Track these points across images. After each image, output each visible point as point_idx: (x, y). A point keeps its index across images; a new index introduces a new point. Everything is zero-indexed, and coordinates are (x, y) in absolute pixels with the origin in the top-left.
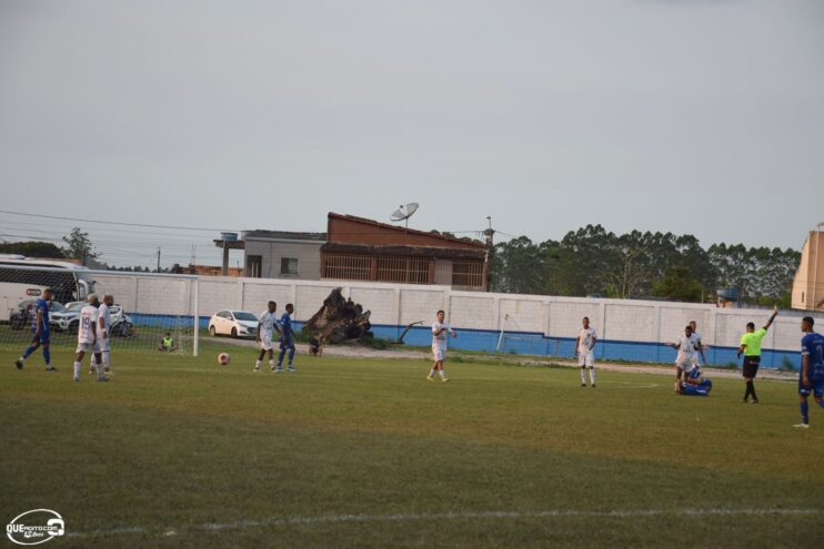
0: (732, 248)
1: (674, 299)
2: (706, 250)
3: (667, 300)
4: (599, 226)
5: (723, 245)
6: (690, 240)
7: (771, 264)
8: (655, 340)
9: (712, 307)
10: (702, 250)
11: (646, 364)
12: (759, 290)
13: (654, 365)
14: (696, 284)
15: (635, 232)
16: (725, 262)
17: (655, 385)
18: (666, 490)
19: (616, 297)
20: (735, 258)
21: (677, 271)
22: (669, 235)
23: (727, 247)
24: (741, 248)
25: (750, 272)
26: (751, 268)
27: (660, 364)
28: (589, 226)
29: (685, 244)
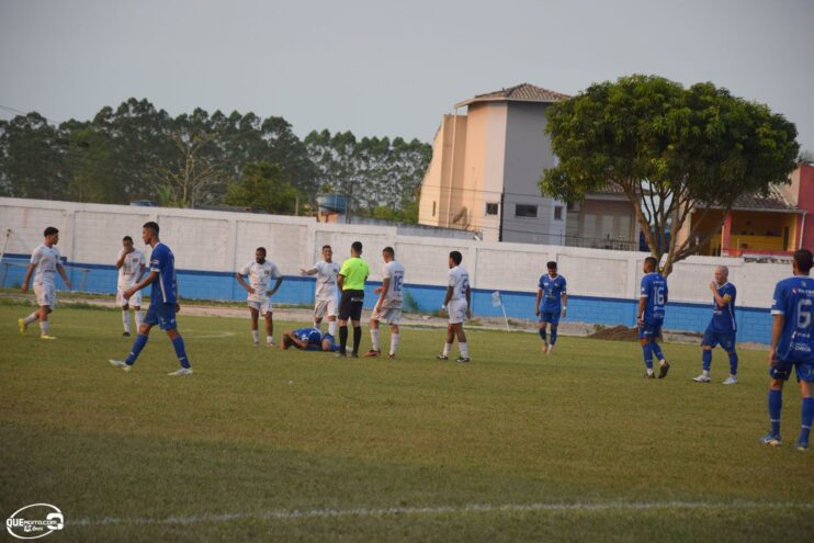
0: (338, 136)
1: (256, 210)
2: (302, 139)
3: (248, 211)
4: (145, 101)
5: (326, 133)
6: (277, 124)
7: (391, 160)
8: (229, 269)
9: (310, 221)
10: (296, 139)
11: (216, 303)
12: (373, 197)
13: (227, 304)
14: (289, 190)
15: (198, 111)
16: (328, 157)
17: (229, 334)
18: (246, 484)
19: (172, 206)
20: (342, 152)
21: (263, 169)
22: (251, 116)
23: (333, 136)
24: (349, 138)
25: (361, 172)
26: (364, 168)
27: (235, 304)
28: (133, 101)
29: (271, 130)
